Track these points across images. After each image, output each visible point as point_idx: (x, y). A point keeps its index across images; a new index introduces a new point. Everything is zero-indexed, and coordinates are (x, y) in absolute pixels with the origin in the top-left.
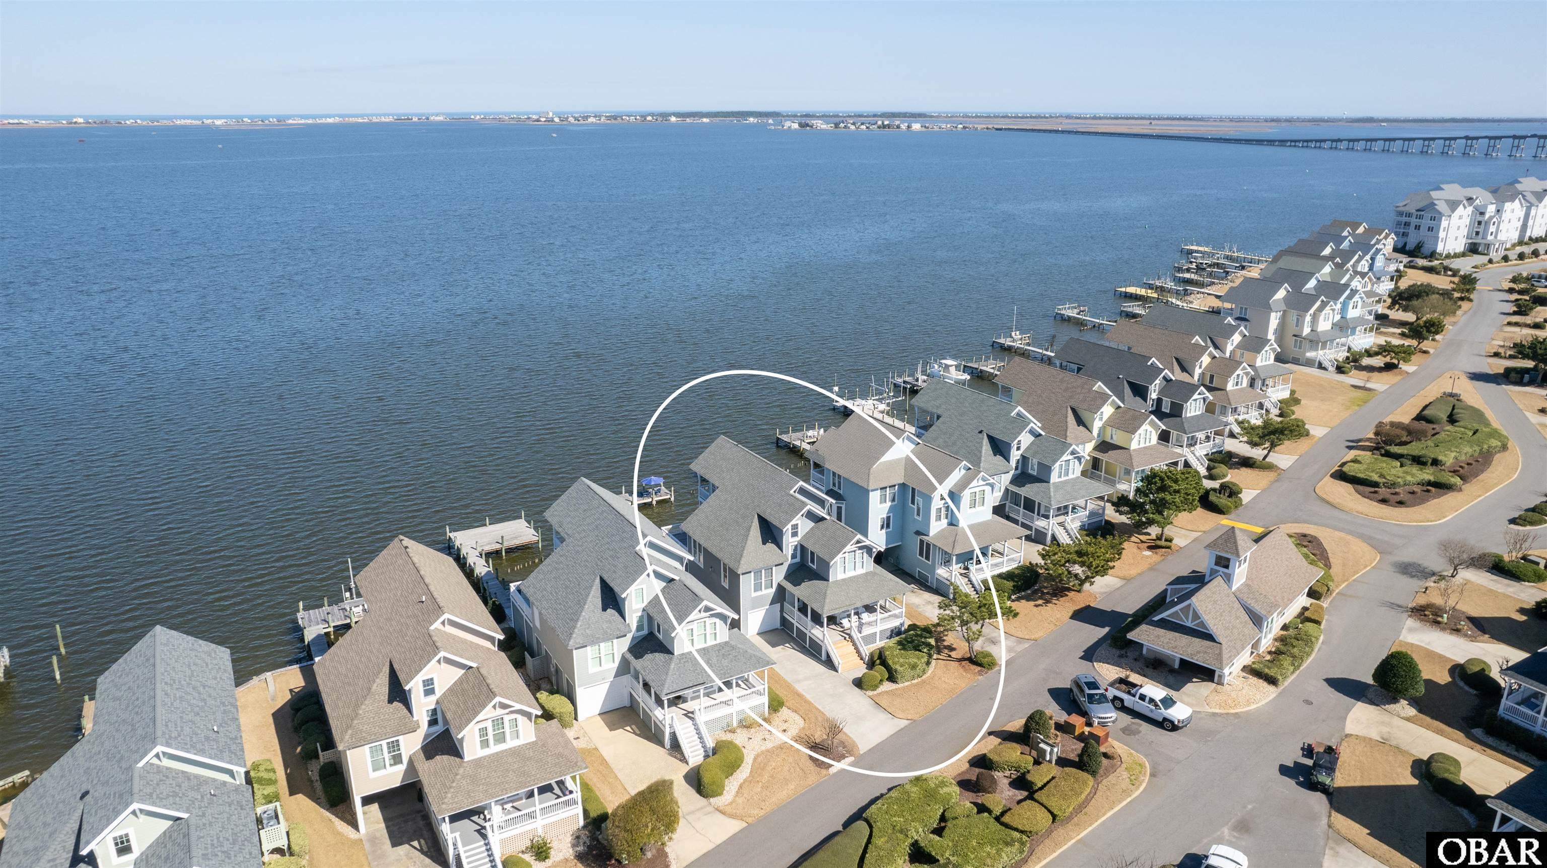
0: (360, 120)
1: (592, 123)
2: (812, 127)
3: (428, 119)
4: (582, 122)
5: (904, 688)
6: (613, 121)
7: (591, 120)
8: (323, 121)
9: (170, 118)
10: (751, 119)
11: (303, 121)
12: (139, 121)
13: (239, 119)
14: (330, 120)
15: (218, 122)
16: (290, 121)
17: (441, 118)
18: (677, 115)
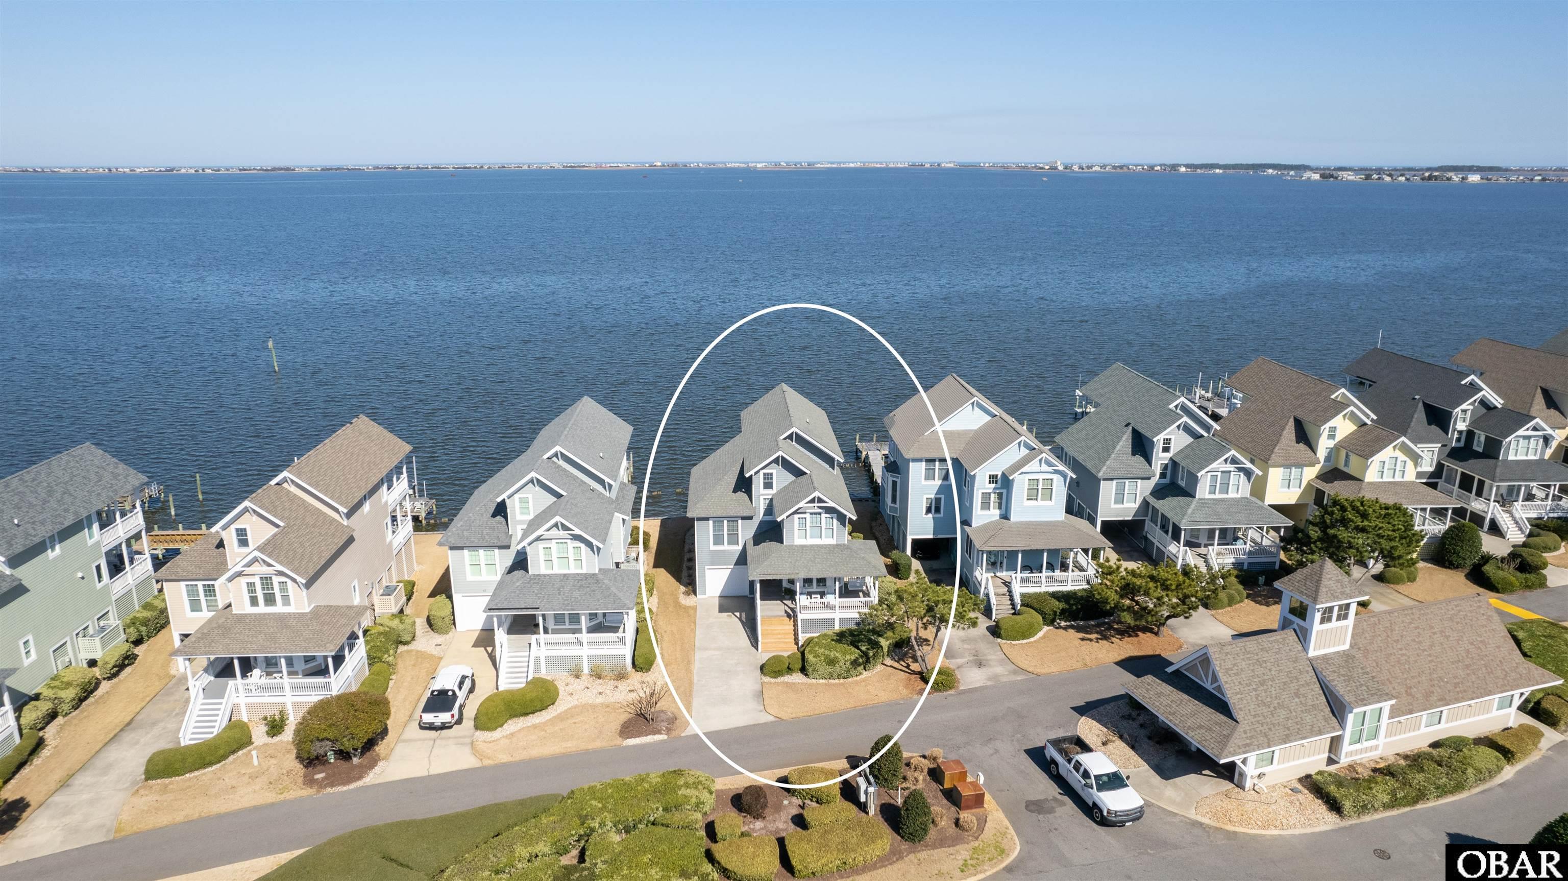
0: (878, 166)
1: (1096, 172)
2: (1336, 178)
3: (939, 165)
4: (1086, 170)
5: (810, 685)
6: (1118, 170)
7: (1097, 168)
8: (847, 165)
9: (725, 163)
10: (1270, 171)
11: (829, 165)
12: (701, 165)
13: (778, 164)
14: (852, 165)
15: (759, 166)
16: (819, 165)
17: (951, 165)
18: (1187, 166)
